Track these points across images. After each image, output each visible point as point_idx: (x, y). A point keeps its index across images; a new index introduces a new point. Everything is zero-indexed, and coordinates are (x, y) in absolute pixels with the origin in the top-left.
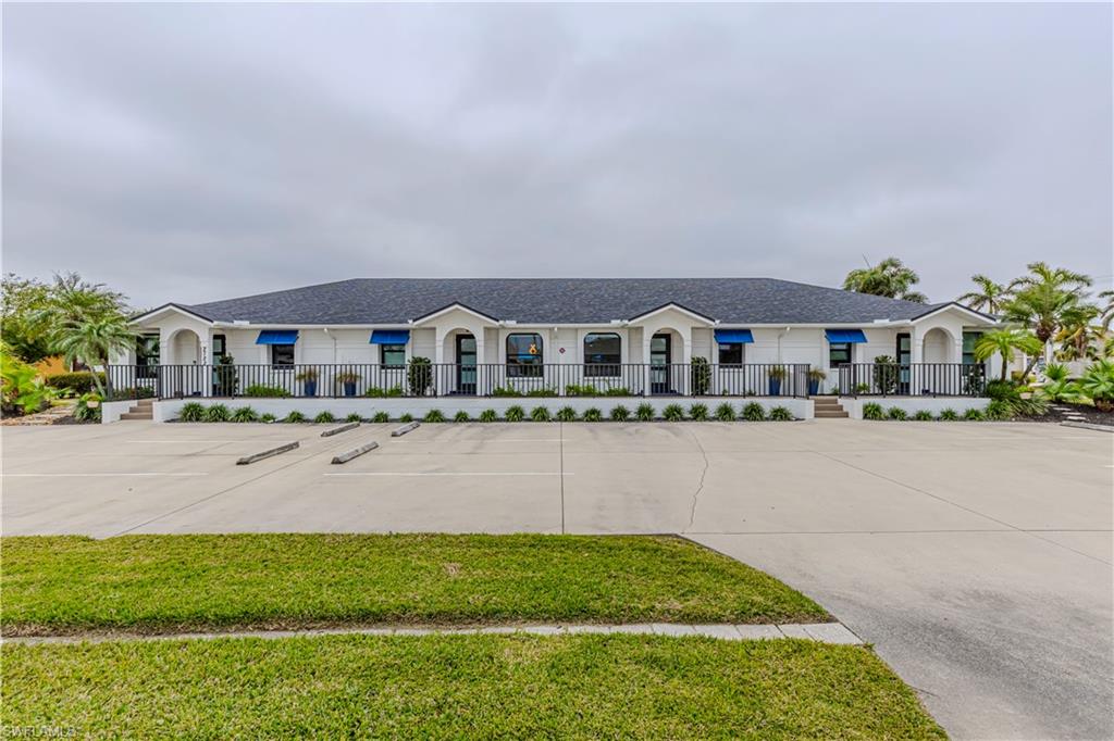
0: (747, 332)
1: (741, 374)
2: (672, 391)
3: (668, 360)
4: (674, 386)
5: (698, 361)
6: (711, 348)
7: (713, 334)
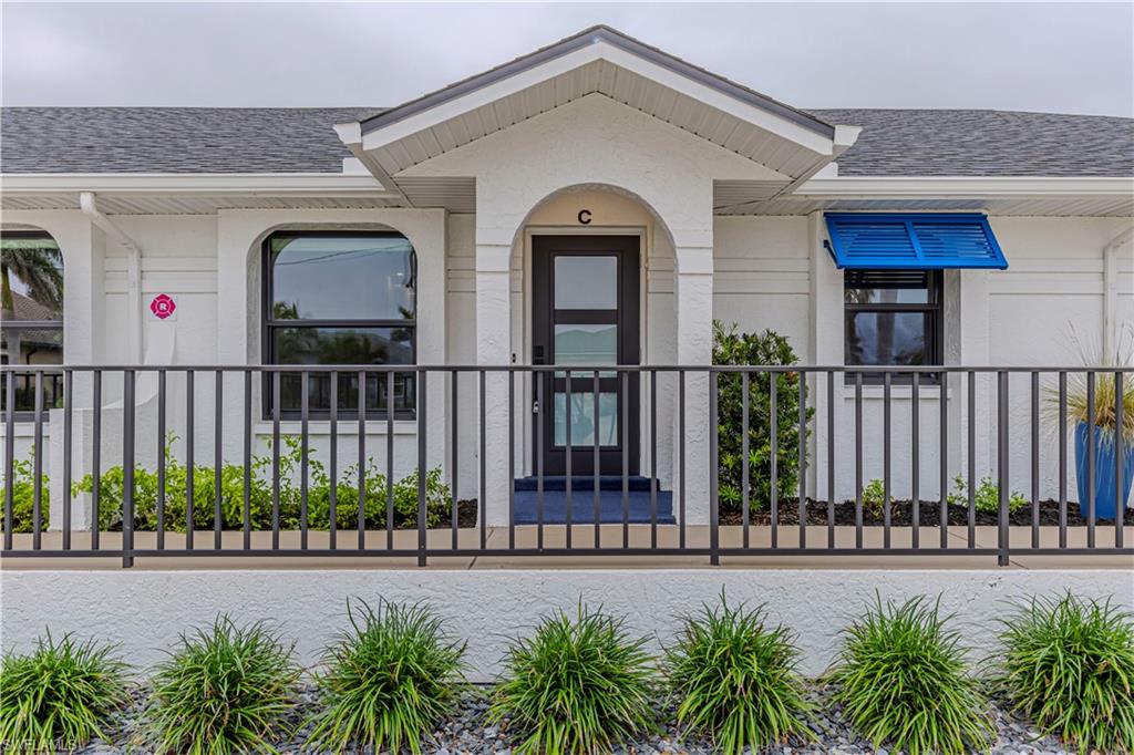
0: (969, 224)
1: (930, 413)
2: (642, 486)
3: (628, 348)
4: (654, 464)
5: (753, 350)
6: (811, 295)
7: (821, 232)
